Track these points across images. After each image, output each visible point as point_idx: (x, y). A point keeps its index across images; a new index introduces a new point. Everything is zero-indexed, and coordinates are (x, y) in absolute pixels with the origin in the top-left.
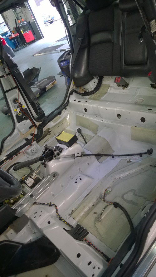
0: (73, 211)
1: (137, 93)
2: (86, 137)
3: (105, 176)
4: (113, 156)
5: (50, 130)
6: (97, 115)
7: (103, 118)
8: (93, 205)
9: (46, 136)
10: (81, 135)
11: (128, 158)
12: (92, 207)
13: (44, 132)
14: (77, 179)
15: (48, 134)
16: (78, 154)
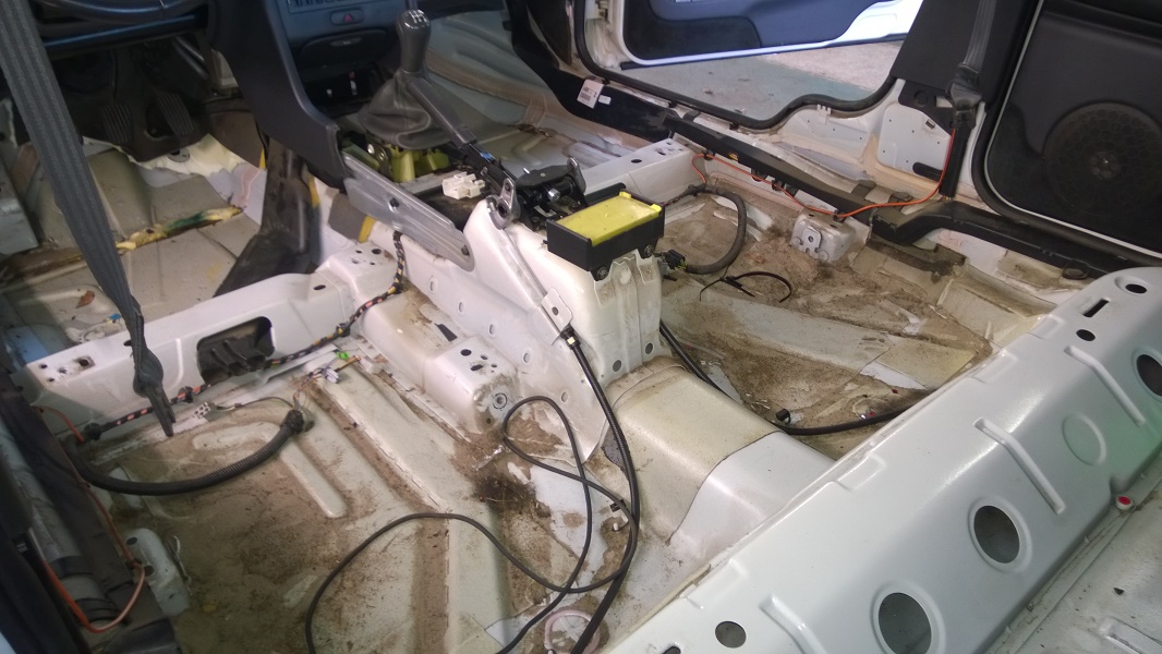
13: (933, 247)
14: (484, 358)
15: (934, 272)
16: (555, 311)
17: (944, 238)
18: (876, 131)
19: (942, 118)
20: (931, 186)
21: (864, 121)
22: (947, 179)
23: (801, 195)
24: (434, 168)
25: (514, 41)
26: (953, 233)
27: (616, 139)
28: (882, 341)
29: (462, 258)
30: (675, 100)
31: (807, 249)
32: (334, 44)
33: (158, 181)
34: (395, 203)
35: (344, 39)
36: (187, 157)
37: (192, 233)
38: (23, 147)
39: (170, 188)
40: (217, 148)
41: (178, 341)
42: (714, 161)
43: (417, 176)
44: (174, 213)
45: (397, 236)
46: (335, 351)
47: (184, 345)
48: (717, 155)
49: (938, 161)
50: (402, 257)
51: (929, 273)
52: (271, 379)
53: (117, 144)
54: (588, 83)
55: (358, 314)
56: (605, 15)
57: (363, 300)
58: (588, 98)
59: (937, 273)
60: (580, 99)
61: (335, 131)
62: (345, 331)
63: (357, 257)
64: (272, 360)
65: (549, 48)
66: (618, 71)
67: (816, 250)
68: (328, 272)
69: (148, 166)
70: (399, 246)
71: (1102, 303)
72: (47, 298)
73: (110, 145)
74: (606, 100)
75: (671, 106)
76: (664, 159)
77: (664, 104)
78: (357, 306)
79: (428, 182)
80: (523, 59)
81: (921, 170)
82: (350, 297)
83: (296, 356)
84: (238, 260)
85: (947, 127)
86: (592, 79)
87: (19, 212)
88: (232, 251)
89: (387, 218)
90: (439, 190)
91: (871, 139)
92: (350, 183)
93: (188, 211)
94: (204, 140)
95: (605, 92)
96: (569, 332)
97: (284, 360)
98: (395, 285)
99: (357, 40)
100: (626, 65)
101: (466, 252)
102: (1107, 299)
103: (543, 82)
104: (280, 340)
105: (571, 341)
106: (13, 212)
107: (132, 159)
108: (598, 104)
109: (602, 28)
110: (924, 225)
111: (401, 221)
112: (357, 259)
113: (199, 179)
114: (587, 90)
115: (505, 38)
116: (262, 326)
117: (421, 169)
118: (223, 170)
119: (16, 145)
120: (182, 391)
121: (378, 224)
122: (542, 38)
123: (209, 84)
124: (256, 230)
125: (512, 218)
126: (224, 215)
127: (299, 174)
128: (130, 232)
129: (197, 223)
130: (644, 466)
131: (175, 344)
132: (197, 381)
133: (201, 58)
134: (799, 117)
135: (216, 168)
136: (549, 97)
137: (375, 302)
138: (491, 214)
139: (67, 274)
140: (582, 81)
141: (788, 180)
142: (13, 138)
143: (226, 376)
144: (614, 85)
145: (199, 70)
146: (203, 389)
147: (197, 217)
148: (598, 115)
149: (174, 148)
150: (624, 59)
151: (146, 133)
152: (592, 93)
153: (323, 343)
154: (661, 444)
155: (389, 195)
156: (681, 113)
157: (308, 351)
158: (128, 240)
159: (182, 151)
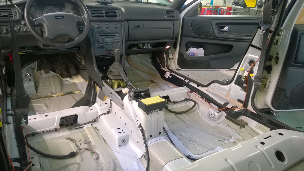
5: (246, 126)
9: (237, 124)
13: (240, 120)
14: (122, 130)
15: (240, 126)
16: (138, 121)
17: (243, 118)
18: (230, 90)
19: (244, 89)
20: (242, 105)
21: (227, 87)
22: (245, 104)
23: (211, 104)
24: (122, 86)
25: (152, 61)
26: (245, 117)
27: (172, 85)
28: (223, 141)
29: (122, 106)
30: (186, 78)
31: (211, 117)
32: (105, 57)
33: (66, 83)
34: (111, 93)
35: (108, 57)
36: (73, 78)
37: (70, 95)
38: (38, 72)
39: (68, 85)
40: (80, 77)
41: (57, 117)
42: (193, 94)
43: (118, 87)
44: (66, 90)
45: (111, 100)
46: (91, 125)
47: (57, 118)
48: (193, 92)
49: (243, 99)
50: (111, 105)
51: (239, 127)
52: (75, 129)
53: (58, 74)
54: (167, 73)
55: (98, 117)
56: (174, 58)
57: (100, 113)
58: (167, 76)
59: (241, 127)
60: (165, 76)
61: (101, 76)
62: (95, 121)
63: (101, 104)
64: (76, 125)
65: (160, 64)
66: (176, 71)
67: (213, 118)
68: (94, 107)
69: (64, 79)
70: (111, 103)
71: (270, 136)
72: (34, 105)
73: (56, 74)
74: (171, 77)
75: (185, 80)
76: (180, 91)
77: (183, 79)
78: (99, 115)
79: (120, 89)
80: (154, 66)
81: (239, 101)
82: (97, 112)
83: (82, 125)
84: (77, 102)
85: (245, 91)
86: (168, 72)
87: (33, 85)
88: (77, 100)
89: (109, 96)
90: (122, 91)
91: (228, 92)
92: (103, 87)
93: (70, 90)
94: (78, 75)
95: (171, 75)
96: (140, 126)
97: (79, 125)
98: (108, 111)
99: (111, 57)
100: (178, 70)
101: (123, 105)
102: (272, 136)
103: (157, 71)
104: (80, 120)
105: (141, 128)
106: (32, 85)
107: (61, 77)
108: (169, 77)
109: (173, 60)
110: (239, 114)
111: (112, 97)
112: (101, 105)
113: (75, 83)
114: (167, 74)
115: (150, 60)
116: (76, 116)
117: (119, 86)
118: (80, 82)
119: (36, 72)
120: (55, 128)
121: (108, 97)
122: (159, 61)
123: (80, 63)
124: (83, 96)
125: (132, 98)
126: (78, 92)
127: (94, 85)
128: (56, 93)
129: (71, 93)
130: (152, 161)
131: (56, 118)
132: (58, 127)
133: (80, 57)
134: (212, 85)
135: (79, 82)
136: (158, 75)
137: (102, 115)
138: (128, 97)
139: (40, 100)
140: (166, 72)
141: (209, 100)
142: (36, 70)
143: (65, 126)
144: (173, 74)
145: (79, 60)
146: (59, 129)
147: (72, 92)
148: (168, 80)
149: (70, 76)
150: (177, 68)
151: (65, 72)
152: (168, 75)
153: (89, 123)
154: (156, 156)
155: (110, 91)
156: (187, 81)
157: (85, 124)
158: (56, 95)
159: (72, 77)
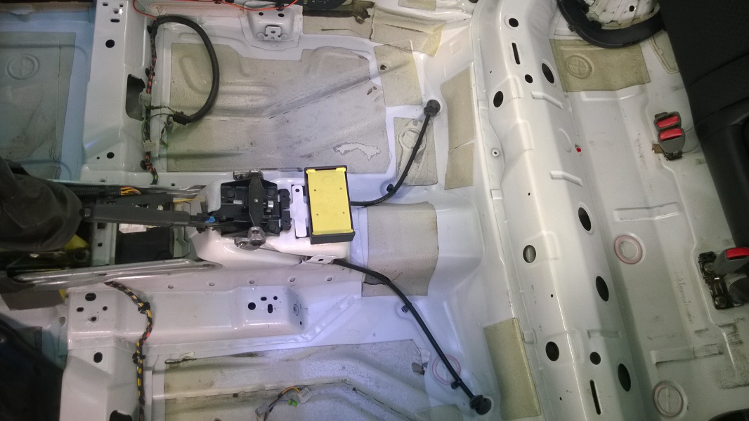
0: (184, 360)
1: (660, 214)
2: (422, 153)
3: (334, 347)
4: (408, 307)
5: (370, 11)
6: (504, 155)
7: (501, 189)
8: (235, 395)
9: (346, 14)
10: (419, 127)
11: (428, 354)
12: (228, 398)
13: (350, 3)
14: (264, 299)
15: (356, 16)
16: (321, 260)
28: (375, 88)
31: (273, 38)
50: (123, 287)
51: (353, 18)
55: (142, 344)
59: (359, 18)
67: (279, 36)
82: (118, 340)
112: (91, 317)
130: (397, 276)
137: (150, 330)
